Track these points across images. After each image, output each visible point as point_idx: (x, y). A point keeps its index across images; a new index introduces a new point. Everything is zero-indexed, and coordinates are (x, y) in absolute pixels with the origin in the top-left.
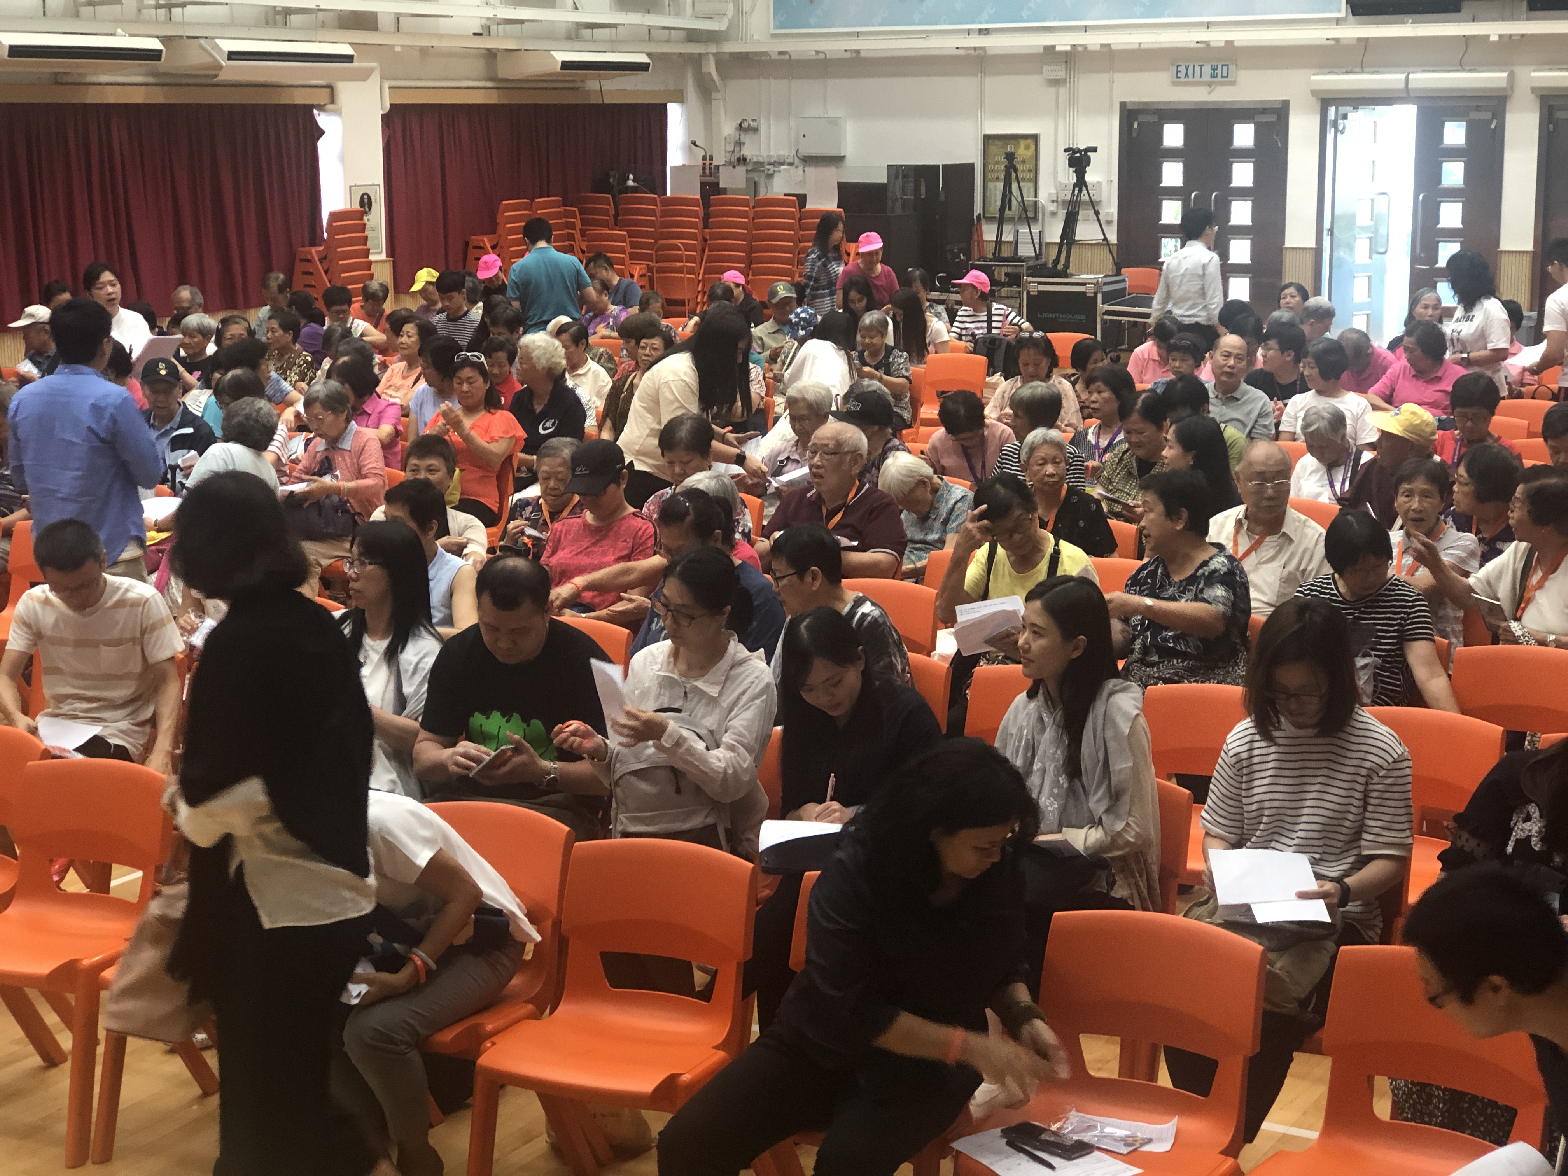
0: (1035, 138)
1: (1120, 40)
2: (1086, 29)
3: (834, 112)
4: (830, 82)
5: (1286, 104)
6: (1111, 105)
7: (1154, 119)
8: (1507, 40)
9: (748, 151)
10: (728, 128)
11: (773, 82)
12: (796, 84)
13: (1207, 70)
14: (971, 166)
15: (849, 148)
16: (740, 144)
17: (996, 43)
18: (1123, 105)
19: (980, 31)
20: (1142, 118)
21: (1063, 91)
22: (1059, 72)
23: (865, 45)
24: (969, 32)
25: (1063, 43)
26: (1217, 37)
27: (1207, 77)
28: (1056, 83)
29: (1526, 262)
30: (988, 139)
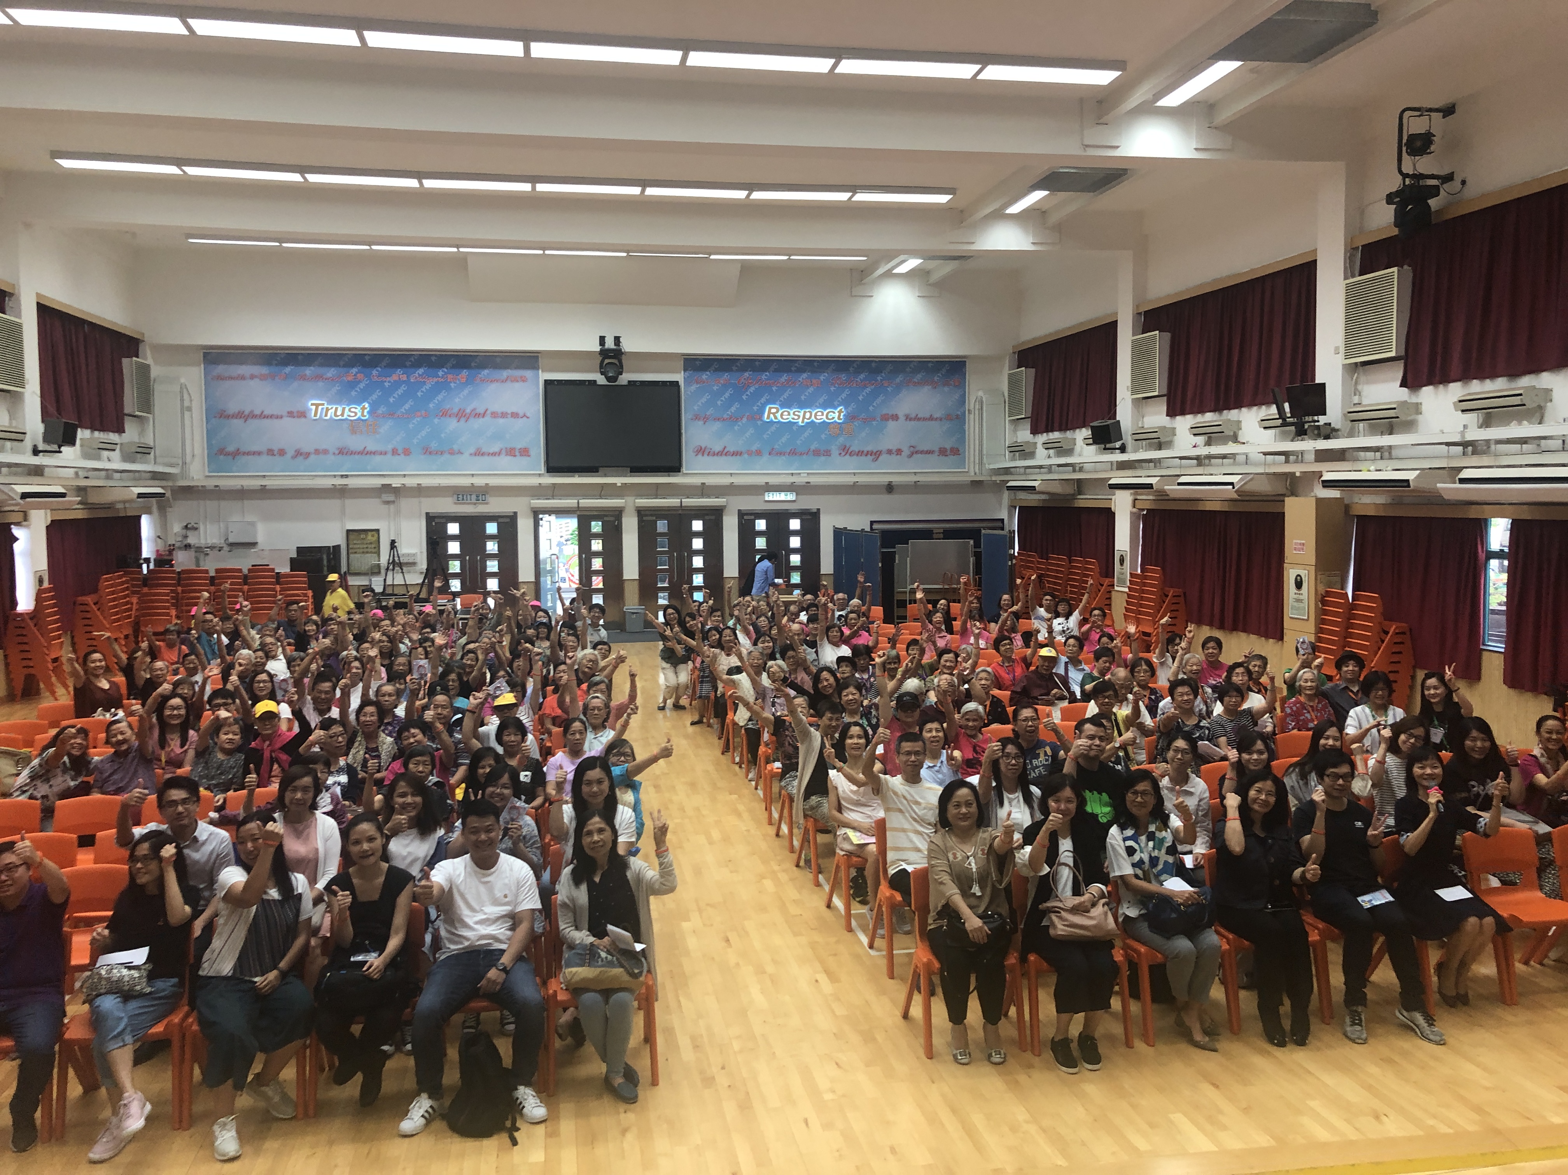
0: (378, 531)
1: (426, 482)
2: (405, 476)
3: (249, 518)
4: (246, 502)
5: (515, 513)
6: (420, 515)
7: (443, 521)
8: (625, 485)
9: (191, 540)
10: (177, 528)
11: (208, 502)
12: (223, 503)
13: (474, 497)
14: (339, 546)
15: (260, 538)
16: (186, 537)
17: (352, 483)
18: (427, 514)
19: (342, 476)
20: (437, 520)
21: (392, 507)
22: (391, 498)
23: (269, 483)
24: (335, 476)
25: (396, 483)
26: (479, 482)
27: (474, 501)
28: (388, 503)
29: (636, 584)
30: (348, 531)
